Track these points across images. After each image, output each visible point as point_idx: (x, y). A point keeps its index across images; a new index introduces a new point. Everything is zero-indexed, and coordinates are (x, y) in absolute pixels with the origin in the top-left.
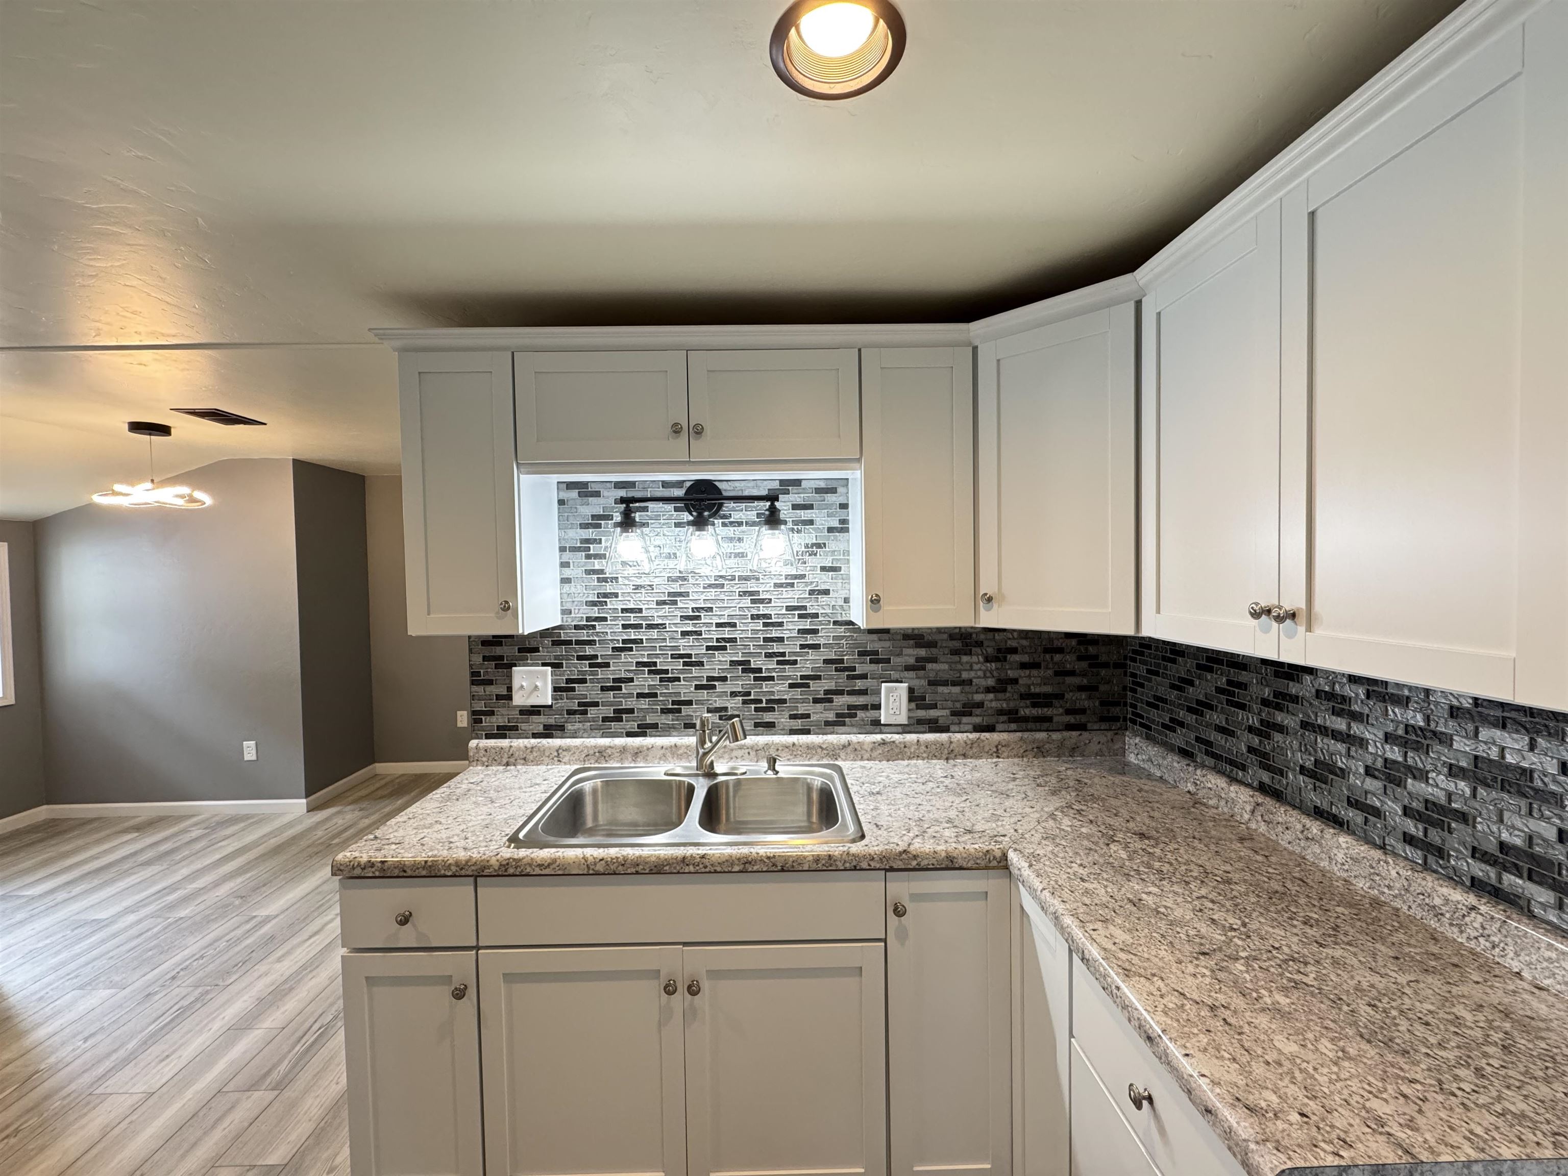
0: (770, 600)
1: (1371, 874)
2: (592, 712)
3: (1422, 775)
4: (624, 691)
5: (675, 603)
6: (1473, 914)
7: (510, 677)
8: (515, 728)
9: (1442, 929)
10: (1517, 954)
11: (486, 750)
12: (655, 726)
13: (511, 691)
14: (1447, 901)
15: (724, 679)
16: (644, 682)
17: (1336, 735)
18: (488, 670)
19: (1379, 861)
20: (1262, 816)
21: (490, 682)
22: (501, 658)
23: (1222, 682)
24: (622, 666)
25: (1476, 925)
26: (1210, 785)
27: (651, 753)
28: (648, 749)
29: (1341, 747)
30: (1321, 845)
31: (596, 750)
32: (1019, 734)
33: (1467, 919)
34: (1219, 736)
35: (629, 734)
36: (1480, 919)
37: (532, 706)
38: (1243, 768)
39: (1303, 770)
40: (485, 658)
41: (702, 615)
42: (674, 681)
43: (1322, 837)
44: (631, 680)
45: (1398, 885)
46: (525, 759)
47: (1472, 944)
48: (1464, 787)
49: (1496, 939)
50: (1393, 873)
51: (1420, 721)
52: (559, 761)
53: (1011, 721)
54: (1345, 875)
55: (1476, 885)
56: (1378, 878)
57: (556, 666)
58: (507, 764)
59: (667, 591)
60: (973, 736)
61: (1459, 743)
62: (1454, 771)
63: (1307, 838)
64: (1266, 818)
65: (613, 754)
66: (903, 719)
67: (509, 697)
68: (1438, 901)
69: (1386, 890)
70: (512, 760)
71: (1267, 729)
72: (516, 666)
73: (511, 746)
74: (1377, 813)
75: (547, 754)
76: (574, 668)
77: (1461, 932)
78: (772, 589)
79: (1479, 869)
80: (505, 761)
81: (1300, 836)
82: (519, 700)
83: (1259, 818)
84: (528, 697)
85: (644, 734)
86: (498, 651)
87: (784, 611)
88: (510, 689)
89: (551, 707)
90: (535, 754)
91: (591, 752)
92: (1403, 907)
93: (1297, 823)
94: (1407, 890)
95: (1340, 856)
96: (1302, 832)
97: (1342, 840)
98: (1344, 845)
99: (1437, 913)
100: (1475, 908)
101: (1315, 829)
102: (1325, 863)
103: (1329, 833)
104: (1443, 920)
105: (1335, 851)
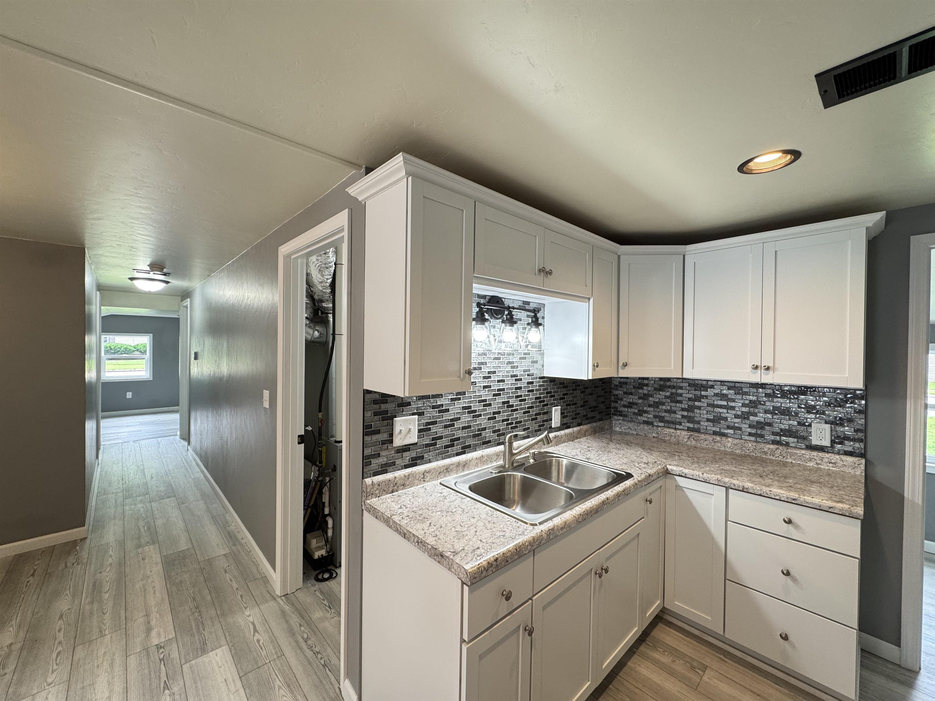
0: (518, 366)
1: (741, 448)
2: (439, 443)
3: (755, 415)
4: (456, 426)
5: (480, 368)
6: (778, 450)
7: (391, 426)
8: (394, 464)
9: (767, 457)
10: (791, 457)
11: (379, 485)
12: (469, 446)
13: (392, 437)
14: (769, 449)
15: (499, 413)
16: (466, 418)
17: (721, 407)
18: (376, 423)
19: (745, 443)
20: (693, 439)
21: (378, 432)
22: (386, 412)
23: (668, 394)
24: (455, 409)
25: (779, 453)
26: (666, 432)
27: (471, 464)
28: (470, 461)
29: (725, 411)
30: (721, 443)
31: (445, 468)
32: (589, 425)
33: (776, 452)
34: (666, 414)
35: (458, 454)
36: (780, 451)
37: (405, 445)
38: (680, 424)
39: (708, 420)
40: (375, 414)
41: (492, 375)
42: (478, 417)
43: (722, 440)
44: (459, 419)
45: (752, 448)
46: (403, 485)
47: (777, 459)
48: (770, 416)
49: (784, 455)
50: (750, 445)
51: (754, 398)
52: (424, 481)
53: (586, 419)
54: (731, 450)
55: (774, 442)
56: (744, 448)
57: (420, 414)
58: (392, 492)
59: (477, 362)
60: (578, 428)
61: (768, 404)
62: (766, 412)
63: (715, 442)
64: (696, 439)
65: (453, 468)
66: (559, 425)
67: (391, 442)
68: (766, 450)
69: (747, 451)
70: (396, 488)
71: (691, 409)
72: (396, 417)
73: (395, 478)
74: (740, 429)
75: (417, 478)
76: (431, 414)
77: (774, 456)
78: (519, 360)
79: (773, 437)
80: (391, 489)
81: (711, 442)
82: (398, 442)
83: (692, 440)
84: (403, 440)
85: (464, 453)
86: (384, 407)
87: (522, 373)
88: (391, 435)
89: (416, 444)
90: (410, 480)
91: (442, 470)
92: (754, 454)
93: (710, 438)
94: (755, 449)
95: (729, 445)
96: (713, 440)
97: (729, 439)
98: (731, 441)
99: (766, 453)
100: (778, 448)
101: (718, 438)
102: (722, 449)
103: (724, 438)
104: (768, 454)
105: (727, 443)
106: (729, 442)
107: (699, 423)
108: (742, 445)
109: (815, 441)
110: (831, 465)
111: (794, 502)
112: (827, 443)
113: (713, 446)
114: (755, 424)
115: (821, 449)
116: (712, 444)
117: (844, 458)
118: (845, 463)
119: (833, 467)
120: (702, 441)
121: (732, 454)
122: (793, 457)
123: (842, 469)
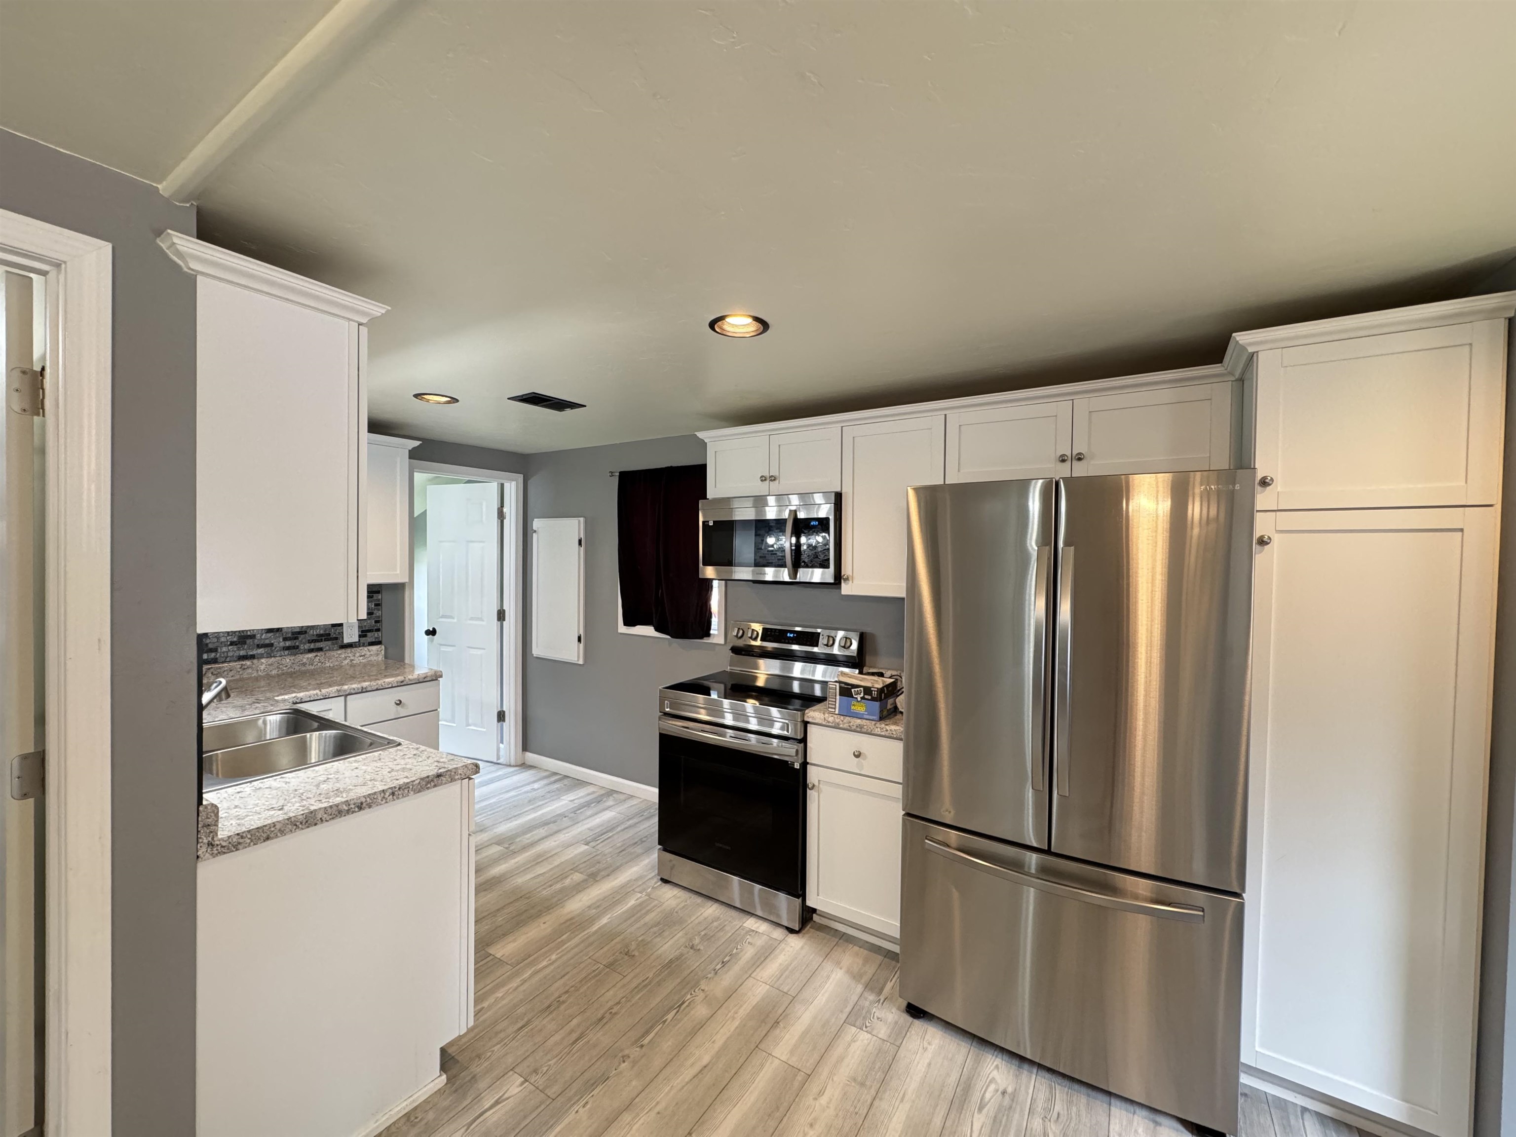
1: (277, 667)
6: (315, 658)
9: (307, 668)
10: (328, 661)
14: (308, 658)
19: (281, 659)
20: (212, 673)
25: (316, 661)
30: (251, 668)
33: (313, 661)
43: (253, 664)
45: (288, 664)
47: (316, 666)
49: (322, 661)
50: (288, 660)
54: (266, 673)
55: (311, 651)
56: (281, 666)
63: (244, 669)
64: (215, 673)
68: (304, 661)
69: (285, 668)
77: (312, 664)
81: (239, 670)
83: (210, 675)
92: (293, 670)
93: (237, 665)
94: (294, 663)
95: (262, 667)
96: (241, 668)
97: (263, 660)
98: (265, 662)
99: (304, 664)
100: (317, 656)
101: (248, 663)
102: (255, 674)
103: (255, 661)
104: (307, 665)
105: (260, 666)
106: (262, 663)
107: (215, 650)
108: (278, 663)
109: (347, 640)
110: (362, 658)
111: (402, 684)
112: (355, 639)
113: (242, 674)
114: (290, 635)
115: (350, 646)
116: (241, 673)
117: (371, 648)
118: (372, 653)
119: (363, 659)
120: (226, 673)
121: (268, 677)
122: (331, 661)
123: (369, 659)
